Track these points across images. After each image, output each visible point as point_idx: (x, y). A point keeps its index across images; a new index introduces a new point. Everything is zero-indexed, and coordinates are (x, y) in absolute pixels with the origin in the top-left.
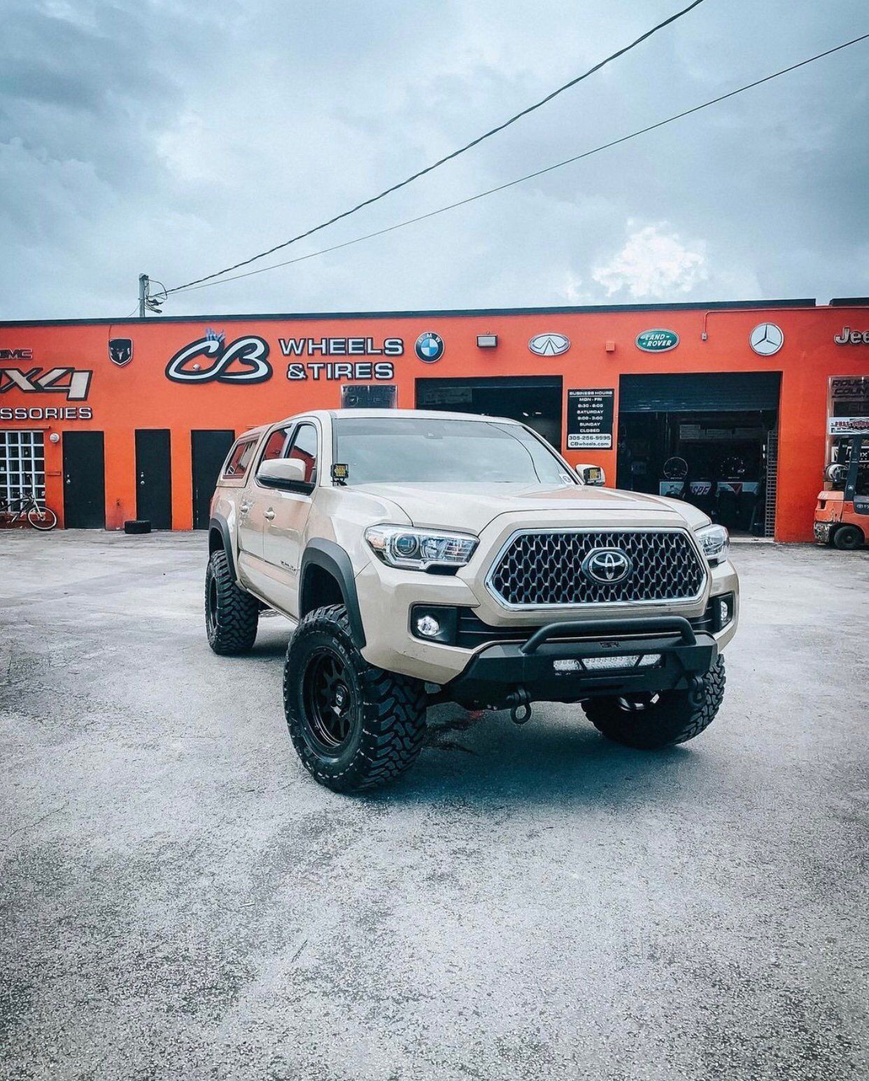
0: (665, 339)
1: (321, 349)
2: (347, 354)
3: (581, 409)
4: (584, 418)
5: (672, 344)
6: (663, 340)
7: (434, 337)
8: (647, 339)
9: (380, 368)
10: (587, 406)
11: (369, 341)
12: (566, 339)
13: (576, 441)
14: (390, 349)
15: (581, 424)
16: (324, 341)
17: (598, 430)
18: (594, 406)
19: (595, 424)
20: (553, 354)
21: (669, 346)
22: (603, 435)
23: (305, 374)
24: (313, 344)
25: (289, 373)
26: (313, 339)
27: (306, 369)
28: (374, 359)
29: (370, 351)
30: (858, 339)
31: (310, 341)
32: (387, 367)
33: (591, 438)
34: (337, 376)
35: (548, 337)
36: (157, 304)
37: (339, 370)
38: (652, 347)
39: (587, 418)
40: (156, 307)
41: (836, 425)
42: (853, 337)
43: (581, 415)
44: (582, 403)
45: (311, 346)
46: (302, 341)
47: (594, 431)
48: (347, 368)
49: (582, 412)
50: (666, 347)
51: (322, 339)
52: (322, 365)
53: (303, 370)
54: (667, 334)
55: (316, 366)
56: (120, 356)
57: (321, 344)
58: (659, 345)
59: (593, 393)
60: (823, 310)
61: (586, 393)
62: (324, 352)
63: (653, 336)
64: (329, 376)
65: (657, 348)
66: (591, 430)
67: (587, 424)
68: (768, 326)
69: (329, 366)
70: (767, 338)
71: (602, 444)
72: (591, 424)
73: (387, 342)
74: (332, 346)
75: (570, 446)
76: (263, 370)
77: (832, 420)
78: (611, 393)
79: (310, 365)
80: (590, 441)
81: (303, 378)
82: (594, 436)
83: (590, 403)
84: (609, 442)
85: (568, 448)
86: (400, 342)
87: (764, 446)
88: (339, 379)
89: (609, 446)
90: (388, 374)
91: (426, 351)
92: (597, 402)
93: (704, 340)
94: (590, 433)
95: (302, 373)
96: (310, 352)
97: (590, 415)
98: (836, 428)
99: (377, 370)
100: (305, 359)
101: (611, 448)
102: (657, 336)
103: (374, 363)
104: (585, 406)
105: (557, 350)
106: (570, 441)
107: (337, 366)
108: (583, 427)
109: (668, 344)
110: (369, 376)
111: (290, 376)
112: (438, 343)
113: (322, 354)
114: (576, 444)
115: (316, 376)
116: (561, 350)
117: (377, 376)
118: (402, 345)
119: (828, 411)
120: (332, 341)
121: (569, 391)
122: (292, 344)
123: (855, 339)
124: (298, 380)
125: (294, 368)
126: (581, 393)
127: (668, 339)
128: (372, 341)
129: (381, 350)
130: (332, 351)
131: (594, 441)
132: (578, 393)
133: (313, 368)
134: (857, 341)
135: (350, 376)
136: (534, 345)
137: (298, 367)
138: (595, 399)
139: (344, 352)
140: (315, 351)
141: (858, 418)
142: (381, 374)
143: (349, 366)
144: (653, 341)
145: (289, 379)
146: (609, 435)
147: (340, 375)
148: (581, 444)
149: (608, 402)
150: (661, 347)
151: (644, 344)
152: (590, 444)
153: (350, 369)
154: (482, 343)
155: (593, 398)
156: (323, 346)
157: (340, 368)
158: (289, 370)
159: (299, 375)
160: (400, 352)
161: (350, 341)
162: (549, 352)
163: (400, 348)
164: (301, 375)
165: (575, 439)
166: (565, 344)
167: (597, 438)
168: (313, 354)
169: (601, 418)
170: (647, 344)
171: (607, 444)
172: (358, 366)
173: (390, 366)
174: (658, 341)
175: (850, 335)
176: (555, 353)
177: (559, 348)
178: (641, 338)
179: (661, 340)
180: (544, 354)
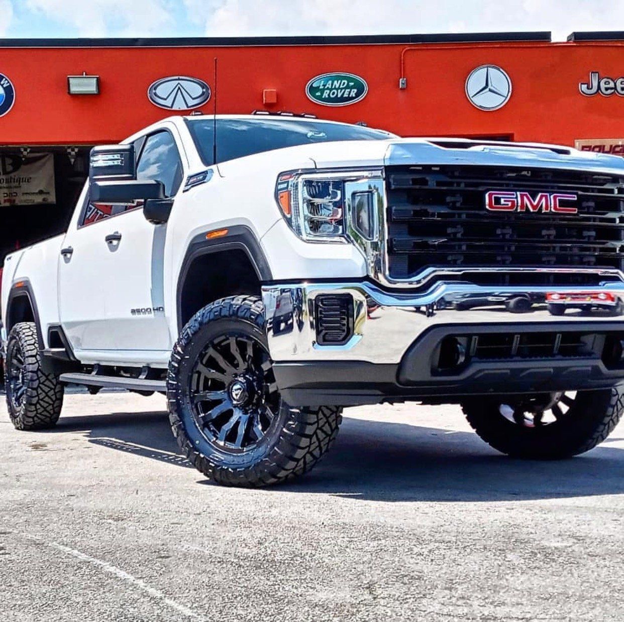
0: (348, 87)
5: (357, 95)
6: (345, 88)
8: (321, 87)
12: (203, 87)
20: (186, 108)
21: (353, 98)
30: (611, 89)
35: (178, 82)
38: (329, 100)
42: (603, 86)
50: (349, 99)
54: (349, 80)
58: (339, 96)
60: (559, 47)
63: (330, 82)
65: (337, 100)
68: (489, 69)
70: (490, 87)
93: (402, 89)
102: (335, 82)
105: (191, 102)
109: (353, 94)
112: (4, 88)
116: (195, 102)
123: (607, 89)
127: (352, 88)
134: (609, 92)
136: (155, 94)
144: (331, 90)
150: (343, 99)
151: (318, 94)
154: (74, 89)
162: (180, 105)
166: (203, 93)
170: (322, 94)
174: (337, 90)
175: (599, 83)
176: (188, 107)
177: (193, 99)
178: (314, 85)
179: (342, 89)
180: (172, 107)
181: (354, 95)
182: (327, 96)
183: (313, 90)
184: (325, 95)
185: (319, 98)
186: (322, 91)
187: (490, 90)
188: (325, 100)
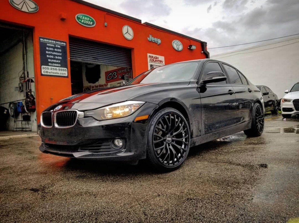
0: (89, 21)
3: (49, 51)
4: (51, 57)
8: (81, 18)
10: (52, 49)
13: (47, 70)
15: (49, 60)
17: (60, 65)
18: (56, 50)
19: (58, 61)
20: (28, 11)
21: (91, 25)
22: (63, 68)
33: (56, 69)
38: (83, 23)
39: (52, 57)
42: (152, 39)
43: (49, 55)
44: (49, 47)
47: (57, 65)
49: (49, 52)
50: (90, 25)
54: (90, 18)
58: (87, 23)
59: (55, 42)
60: (143, 25)
61: (50, 41)
65: (86, 24)
66: (56, 65)
67: (52, 61)
68: (128, 27)
71: (63, 74)
72: (54, 61)
75: (43, 73)
78: (65, 44)
80: (55, 71)
82: (58, 68)
83: (54, 48)
84: (66, 73)
85: (42, 75)
89: (66, 75)
92: (57, 48)
93: (106, 26)
94: (55, 66)
97: (55, 55)
101: (67, 77)
102: (85, 18)
104: (50, 49)
106: (43, 70)
108: (50, 62)
114: (47, 72)
116: (32, 10)
121: (39, 38)
126: (48, 41)
127: (91, 21)
131: (58, 71)
132: (46, 40)
134: (154, 41)
136: (13, 1)
138: (56, 46)
144: (84, 20)
146: (66, 69)
148: (50, 73)
149: (63, 48)
150: (88, 25)
151: (80, 20)
152: (56, 73)
155: (55, 45)
162: (25, 9)
165: (46, 68)
166: (36, 7)
167: (59, 70)
169: (61, 58)
171: (65, 74)
174: (86, 20)
176: (29, 11)
177: (31, 8)
178: (79, 17)
179: (88, 21)
180: (21, 9)
181: (92, 24)
182: (83, 22)
183: (78, 18)
185: (81, 22)
186: (81, 20)
187: (129, 34)
188: (82, 23)
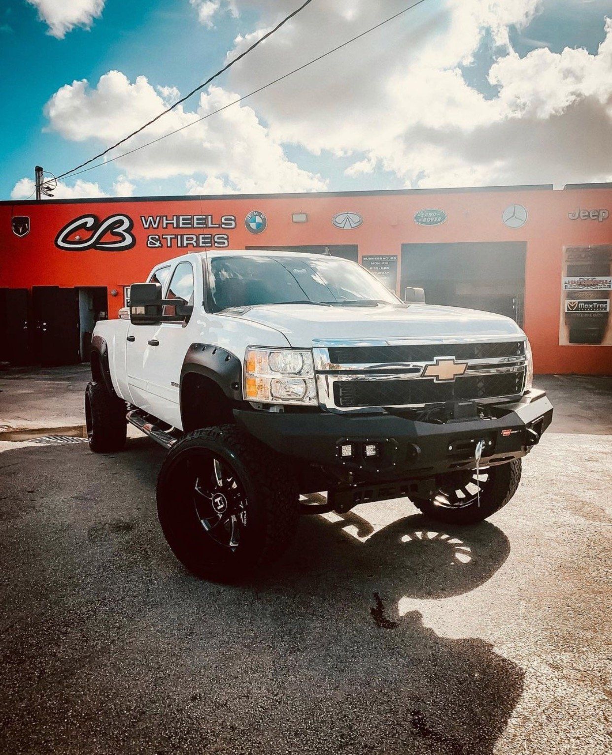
0: (437, 216)
1: (173, 223)
2: (193, 227)
5: (442, 221)
6: (435, 217)
7: (260, 215)
8: (423, 216)
9: (218, 238)
10: (377, 268)
11: (210, 217)
12: (360, 217)
14: (226, 224)
16: (175, 218)
18: (382, 268)
20: (351, 228)
21: (439, 222)
23: (160, 243)
24: (167, 220)
25: (149, 242)
26: (166, 216)
27: (161, 239)
28: (214, 232)
29: (210, 225)
30: (586, 216)
31: (164, 218)
32: (223, 237)
34: (185, 245)
35: (347, 215)
36: (50, 190)
37: (187, 240)
38: (426, 223)
40: (49, 192)
41: (568, 284)
42: (582, 215)
44: (373, 266)
45: (165, 222)
46: (158, 218)
48: (193, 238)
50: (437, 222)
51: (173, 216)
52: (174, 236)
53: (159, 240)
54: (438, 212)
55: (169, 237)
56: (21, 230)
57: (173, 220)
58: (432, 220)
59: (381, 258)
60: (559, 193)
61: (376, 258)
62: (175, 226)
63: (427, 214)
64: (179, 245)
65: (430, 223)
68: (516, 206)
69: (179, 237)
70: (516, 215)
73: (224, 218)
74: (181, 222)
76: (129, 240)
77: (565, 279)
78: (395, 258)
79: (164, 236)
81: (159, 246)
83: (379, 266)
86: (233, 218)
87: (514, 300)
88: (187, 246)
90: (224, 243)
91: (253, 226)
92: (384, 266)
95: (159, 242)
96: (165, 226)
98: (569, 285)
99: (216, 240)
100: (161, 232)
102: (430, 213)
103: (213, 235)
104: (375, 268)
105: (353, 225)
107: (185, 237)
109: (439, 220)
110: (210, 245)
111: (149, 245)
112: (262, 219)
113: (173, 228)
115: (169, 245)
116: (356, 225)
117: (216, 244)
118: (235, 221)
119: (563, 272)
120: (181, 218)
121: (364, 257)
122: (151, 220)
123: (584, 216)
124: (156, 247)
125: (152, 238)
126: (372, 258)
127: (439, 216)
128: (212, 217)
129: (219, 224)
130: (181, 225)
132: (370, 259)
133: (167, 238)
134: (585, 218)
135: (195, 244)
136: (335, 221)
137: (155, 238)
139: (190, 226)
140: (168, 225)
141: (586, 278)
142: (218, 243)
143: (195, 237)
144: (427, 218)
145: (148, 247)
147: (187, 244)
149: (393, 265)
150: (433, 223)
151: (420, 220)
153: (195, 240)
154: (295, 220)
155: (382, 262)
156: (175, 222)
157: (187, 238)
158: (148, 240)
159: (156, 244)
160: (233, 226)
161: (195, 218)
162: (348, 227)
163: (233, 223)
164: (158, 244)
166: (360, 220)
168: (166, 228)
170: (422, 220)
172: (201, 237)
173: (225, 237)
174: (431, 217)
175: (579, 213)
177: (355, 223)
178: (418, 215)
179: (433, 217)
180: (344, 228)
184: (424, 221)
185: (421, 222)
186: (423, 218)
187: (516, 218)
188: (424, 223)
